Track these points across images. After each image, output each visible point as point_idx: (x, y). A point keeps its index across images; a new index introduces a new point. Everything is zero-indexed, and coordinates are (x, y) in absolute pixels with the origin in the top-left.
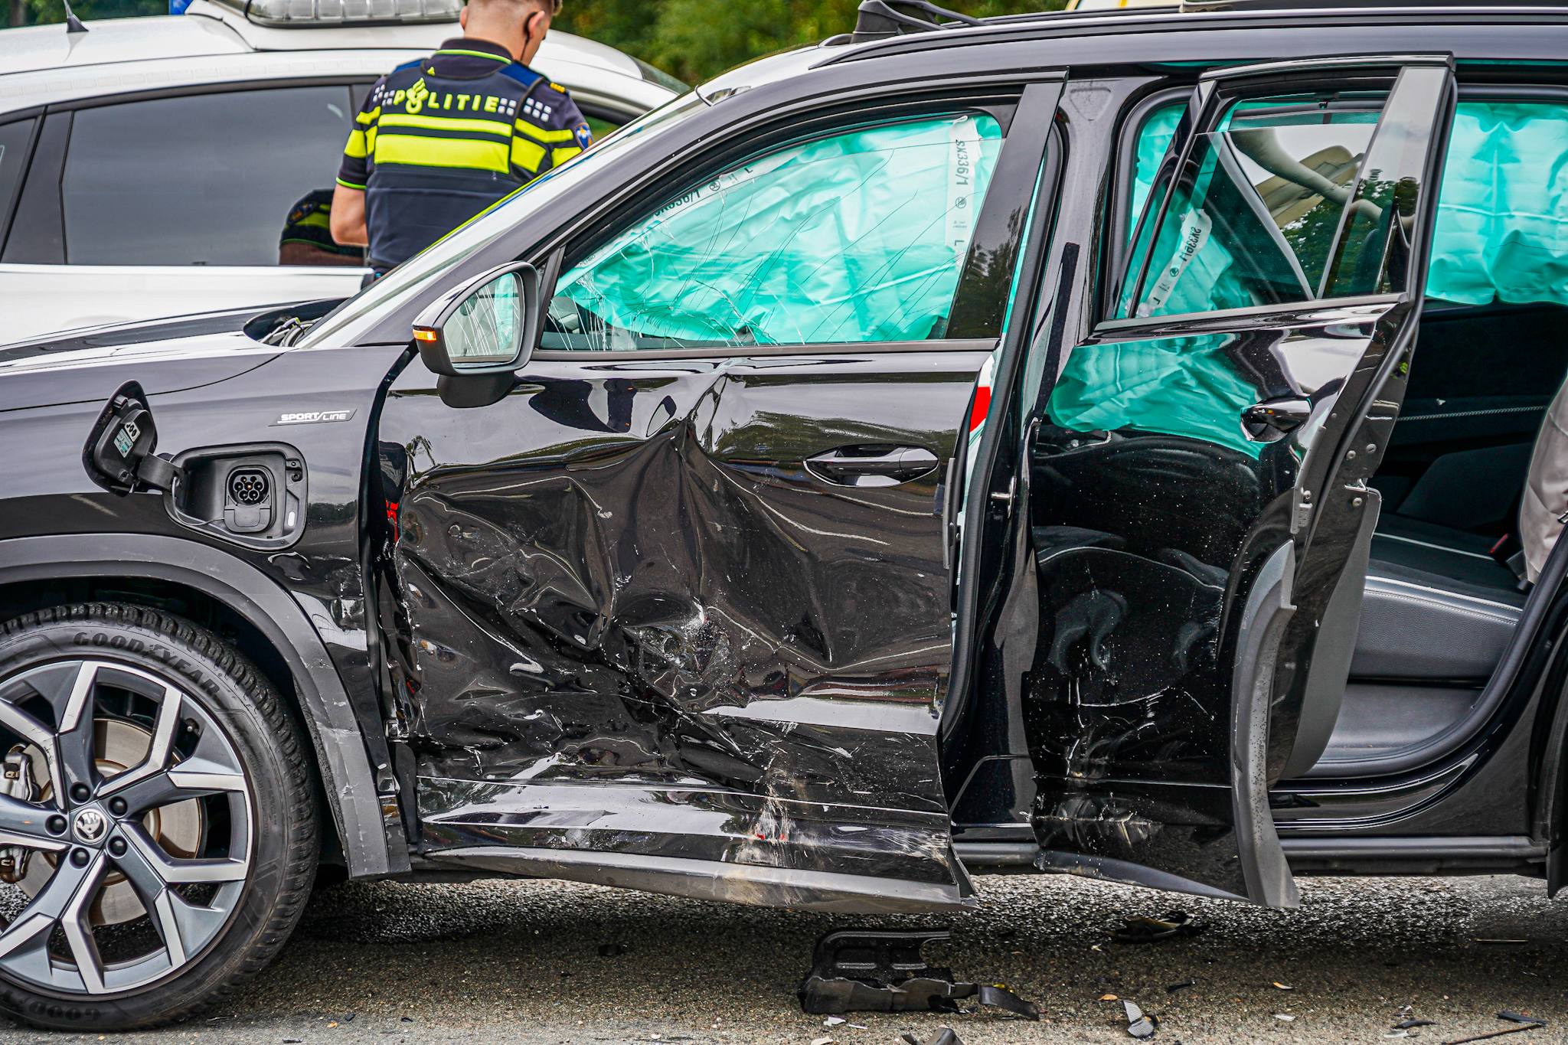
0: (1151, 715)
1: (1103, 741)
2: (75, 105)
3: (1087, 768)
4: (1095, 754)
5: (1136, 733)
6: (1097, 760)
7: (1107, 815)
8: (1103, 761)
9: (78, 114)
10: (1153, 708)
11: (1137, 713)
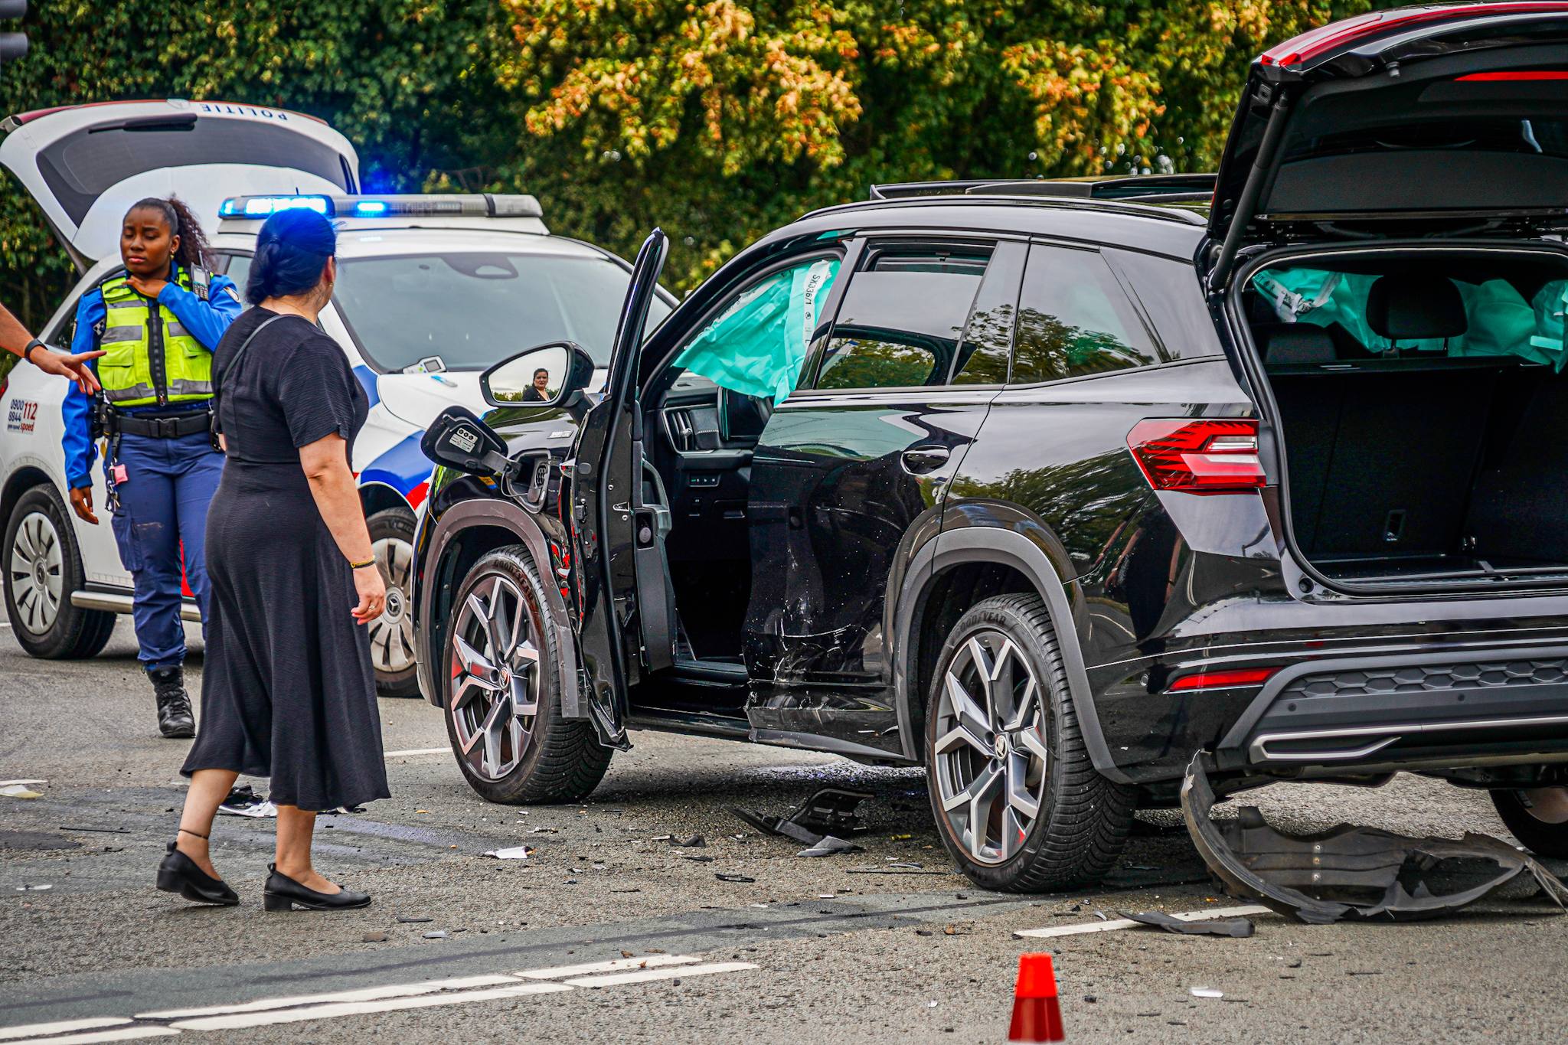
0: (837, 642)
1: (802, 659)
2: (231, 252)
3: (790, 676)
4: (795, 667)
5: (826, 653)
6: (797, 671)
7: (805, 706)
8: (801, 671)
9: (234, 259)
10: (838, 638)
11: (828, 641)
